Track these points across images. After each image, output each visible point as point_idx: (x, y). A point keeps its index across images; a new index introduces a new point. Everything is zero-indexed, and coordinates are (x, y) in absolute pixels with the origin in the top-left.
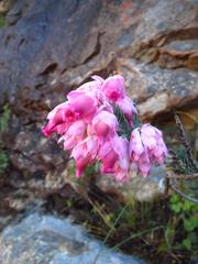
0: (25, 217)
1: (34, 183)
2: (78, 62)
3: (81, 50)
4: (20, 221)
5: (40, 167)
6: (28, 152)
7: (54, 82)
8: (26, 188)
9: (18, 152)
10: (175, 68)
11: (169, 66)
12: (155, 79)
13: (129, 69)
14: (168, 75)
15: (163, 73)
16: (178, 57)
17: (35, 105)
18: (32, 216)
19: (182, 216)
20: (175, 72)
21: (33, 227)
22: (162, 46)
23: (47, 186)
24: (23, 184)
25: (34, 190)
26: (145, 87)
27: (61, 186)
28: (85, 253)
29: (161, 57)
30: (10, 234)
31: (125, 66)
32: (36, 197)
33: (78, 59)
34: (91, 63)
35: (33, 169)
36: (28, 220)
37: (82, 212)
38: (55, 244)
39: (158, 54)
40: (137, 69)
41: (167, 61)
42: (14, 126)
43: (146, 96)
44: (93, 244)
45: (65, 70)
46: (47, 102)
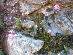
1: (11, 27)
5: (11, 24)
6: (8, 21)
7: (8, 5)
9: (5, 21)
10: (30, 4)
12: (27, 8)
15: (28, 6)
17: (5, 10)
24: (9, 28)
25: (11, 28)
31: (21, 4)
39: (26, 1)
40: (23, 5)
41: (28, 3)
42: (2, 14)
45: (9, 2)
46: (8, 10)
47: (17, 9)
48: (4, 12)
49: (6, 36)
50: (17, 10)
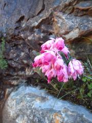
0: (18, 88)
1: (21, 73)
2: (34, 15)
3: (35, 8)
4: (17, 90)
5: (22, 66)
6: (16, 59)
7: (24, 25)
8: (17, 75)
9: (11, 59)
10: (82, 16)
11: (79, 15)
12: (73, 22)
13: (60, 18)
14: (78, 19)
15: (76, 19)
16: (83, 10)
17: (16, 37)
18: (22, 87)
19: (87, 83)
20: (82, 17)
21: (23, 92)
22: (75, 5)
23: (27, 74)
24: (16, 74)
25: (21, 76)
26: (68, 26)
27: (33, 74)
28: (47, 101)
29: (75, 10)
30: (14, 96)
31: (57, 16)
32: (23, 79)
33: (34, 13)
34: (41, 15)
35: (19, 67)
36: (20, 89)
37: (43, 84)
38: (34, 98)
39: (74, 9)
40: (64, 18)
41: (78, 12)
42: (8, 47)
43: (68, 31)
44: (50, 97)
45: (28, 19)
46: (22, 35)
47: (44, 32)
48: (13, 41)
49: (5, 92)
50: (42, 35)
